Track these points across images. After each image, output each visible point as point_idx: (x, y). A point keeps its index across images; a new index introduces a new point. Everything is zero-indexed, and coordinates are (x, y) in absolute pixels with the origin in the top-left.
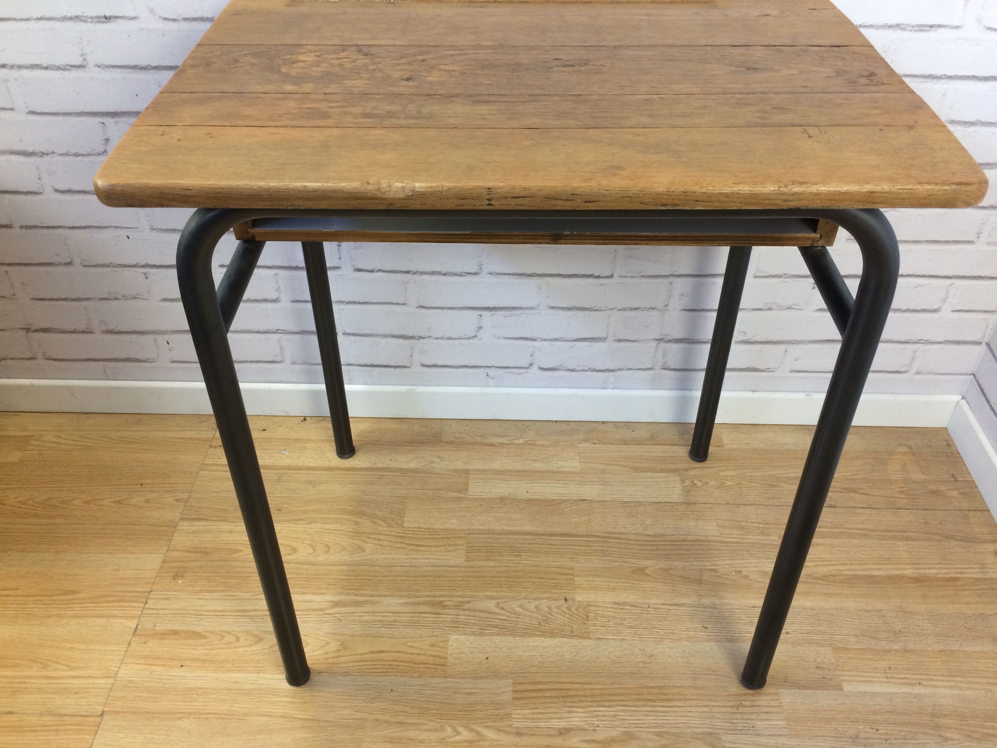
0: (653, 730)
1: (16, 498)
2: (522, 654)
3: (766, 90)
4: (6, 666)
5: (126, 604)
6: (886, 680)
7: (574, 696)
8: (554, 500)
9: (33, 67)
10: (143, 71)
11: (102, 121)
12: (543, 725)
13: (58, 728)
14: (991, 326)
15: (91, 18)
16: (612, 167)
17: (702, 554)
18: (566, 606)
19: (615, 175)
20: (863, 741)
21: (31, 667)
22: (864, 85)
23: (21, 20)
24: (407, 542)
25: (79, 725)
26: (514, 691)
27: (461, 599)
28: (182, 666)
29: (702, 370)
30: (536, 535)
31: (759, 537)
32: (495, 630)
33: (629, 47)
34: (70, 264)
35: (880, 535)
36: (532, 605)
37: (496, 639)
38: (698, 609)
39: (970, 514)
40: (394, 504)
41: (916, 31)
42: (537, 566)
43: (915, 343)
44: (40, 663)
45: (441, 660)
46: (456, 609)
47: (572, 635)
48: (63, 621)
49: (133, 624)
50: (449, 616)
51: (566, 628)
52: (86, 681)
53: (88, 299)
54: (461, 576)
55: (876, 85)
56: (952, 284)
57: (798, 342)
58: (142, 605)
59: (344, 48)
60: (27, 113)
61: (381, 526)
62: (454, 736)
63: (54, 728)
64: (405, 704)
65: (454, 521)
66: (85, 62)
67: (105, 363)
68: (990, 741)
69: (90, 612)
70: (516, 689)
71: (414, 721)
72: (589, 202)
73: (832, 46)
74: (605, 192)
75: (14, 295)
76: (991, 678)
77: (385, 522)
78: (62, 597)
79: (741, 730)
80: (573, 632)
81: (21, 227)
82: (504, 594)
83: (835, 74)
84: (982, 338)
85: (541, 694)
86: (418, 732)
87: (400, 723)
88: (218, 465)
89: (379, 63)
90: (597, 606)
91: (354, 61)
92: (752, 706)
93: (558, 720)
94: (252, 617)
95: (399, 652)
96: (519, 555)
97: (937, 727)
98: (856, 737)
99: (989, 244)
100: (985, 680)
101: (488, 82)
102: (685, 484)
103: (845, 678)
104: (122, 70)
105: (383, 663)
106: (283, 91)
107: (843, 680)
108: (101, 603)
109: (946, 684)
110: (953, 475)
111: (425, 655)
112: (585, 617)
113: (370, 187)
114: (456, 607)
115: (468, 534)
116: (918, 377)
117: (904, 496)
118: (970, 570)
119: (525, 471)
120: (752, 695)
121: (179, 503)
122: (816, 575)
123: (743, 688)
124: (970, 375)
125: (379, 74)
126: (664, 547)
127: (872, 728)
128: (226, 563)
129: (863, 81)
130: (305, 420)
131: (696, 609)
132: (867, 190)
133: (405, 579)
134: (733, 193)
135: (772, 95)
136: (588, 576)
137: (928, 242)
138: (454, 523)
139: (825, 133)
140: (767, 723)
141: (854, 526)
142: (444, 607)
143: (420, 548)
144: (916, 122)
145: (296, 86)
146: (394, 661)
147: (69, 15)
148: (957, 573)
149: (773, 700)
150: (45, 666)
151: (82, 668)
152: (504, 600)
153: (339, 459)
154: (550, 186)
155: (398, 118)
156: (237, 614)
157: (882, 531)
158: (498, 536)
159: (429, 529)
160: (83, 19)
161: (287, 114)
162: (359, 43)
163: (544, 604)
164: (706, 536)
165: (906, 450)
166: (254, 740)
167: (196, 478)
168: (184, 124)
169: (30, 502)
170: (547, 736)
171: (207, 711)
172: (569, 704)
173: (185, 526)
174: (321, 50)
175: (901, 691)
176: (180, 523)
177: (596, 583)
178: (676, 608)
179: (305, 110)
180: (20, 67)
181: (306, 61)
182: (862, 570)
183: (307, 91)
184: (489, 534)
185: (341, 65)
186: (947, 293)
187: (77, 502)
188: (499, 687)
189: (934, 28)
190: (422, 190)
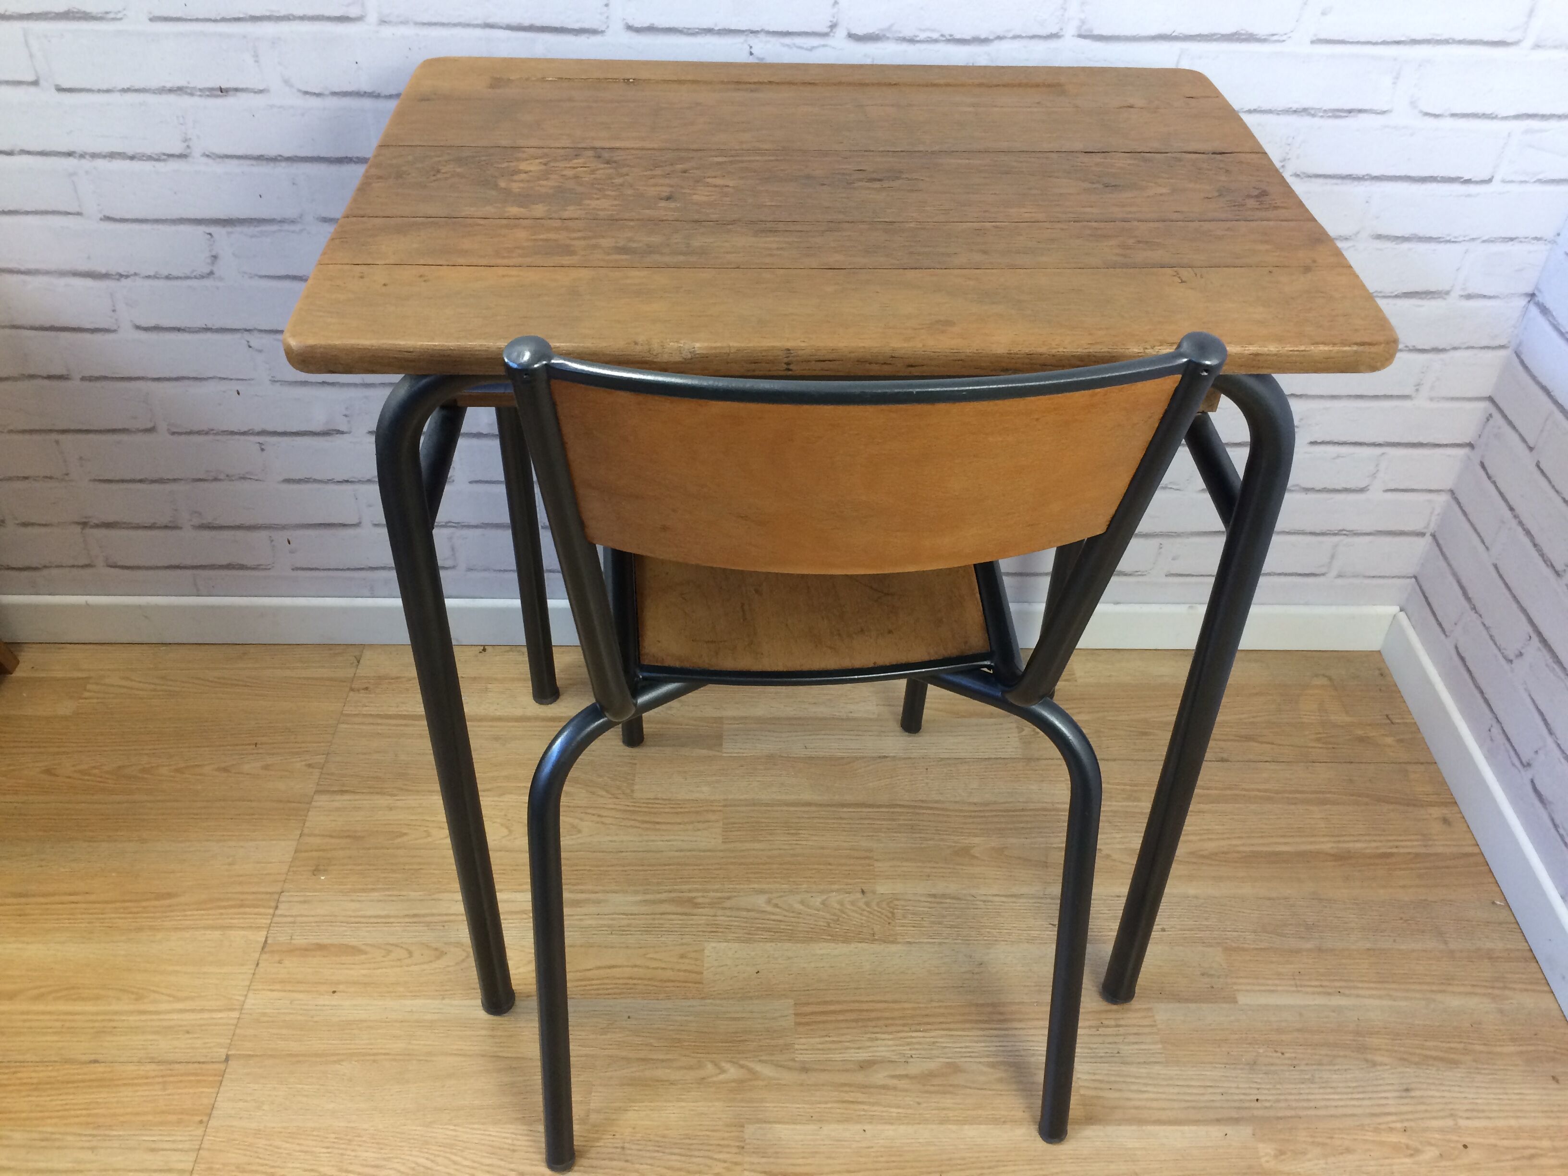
0: (986, 1060)
1: (74, 766)
2: (805, 965)
3: (1130, 216)
4: (83, 999)
5: (247, 910)
6: (1294, 989)
7: (878, 1019)
8: (843, 758)
9: (112, 156)
10: (272, 164)
11: (208, 231)
12: (837, 1057)
13: (165, 1079)
14: (1436, 512)
15: (200, 90)
16: (938, 322)
17: (1047, 827)
18: (864, 900)
19: (943, 332)
20: (1264, 1068)
21: (119, 999)
22: (1253, 209)
23: (99, 91)
24: (639, 818)
25: (196, 1074)
26: (796, 1014)
27: (719, 895)
28: (334, 992)
29: (1046, 574)
30: (820, 805)
31: (1124, 804)
32: (766, 935)
33: (951, 153)
34: (151, 430)
35: (1288, 798)
36: (817, 901)
37: (769, 946)
38: (1043, 901)
39: (1410, 768)
40: (619, 766)
41: (1329, 117)
42: (823, 848)
43: (1335, 534)
44: (132, 993)
45: (694, 975)
46: (712, 908)
47: (873, 939)
48: (159, 936)
49: (261, 936)
50: (704, 917)
51: (865, 930)
52: (199, 1016)
53: (175, 480)
54: (718, 864)
55: (1267, 209)
56: (1383, 454)
57: (1178, 535)
58: (271, 911)
59: (577, 151)
60: (101, 219)
61: (602, 797)
62: (717, 1075)
63: (160, 1080)
64: (648, 1035)
65: (705, 789)
66: (188, 151)
67: (195, 572)
68: (1433, 1065)
69: (198, 922)
70: (799, 1012)
71: (661, 1057)
72: (912, 366)
73: (1214, 153)
74: (932, 354)
75: (67, 474)
76: (1433, 983)
77: (607, 792)
78: (157, 903)
79: (1101, 1057)
80: (874, 935)
81: (83, 379)
82: (778, 886)
83: (1216, 194)
84: (1425, 528)
85: (832, 1018)
86: (668, 1071)
87: (643, 1060)
88: (365, 716)
89: (627, 175)
90: (905, 900)
91: (593, 172)
92: (1117, 1026)
93: (857, 1051)
94: (428, 924)
95: (636, 966)
96: (796, 834)
97: (1362, 1049)
98: (1255, 1063)
99: (1432, 399)
100: (1425, 987)
101: (773, 204)
102: (1024, 733)
103: (1239, 987)
104: (242, 161)
105: (614, 982)
106: (506, 215)
107: (1238, 990)
108: (211, 909)
109: (1374, 992)
110: (1387, 716)
111: (672, 969)
112: (890, 915)
113: (639, 348)
114: (712, 905)
115: (725, 806)
116: (1340, 581)
117: (1320, 745)
118: (1409, 843)
119: (800, 718)
120: (1117, 1011)
121: (311, 770)
122: (1201, 853)
123: (1105, 1003)
124: (1411, 577)
125: (630, 192)
126: (996, 820)
127: (1276, 1052)
128: (385, 851)
129: (1251, 203)
130: (484, 650)
131: (1039, 901)
132: (1251, 352)
133: (641, 868)
134: (1089, 356)
135: (1136, 223)
136: (893, 859)
137: (1349, 397)
138: (705, 792)
139: (1202, 277)
140: (1136, 1047)
141: (1253, 786)
142: (696, 905)
143: (658, 826)
144: (1314, 261)
145: (522, 207)
146: (631, 978)
147: (169, 85)
148: (1391, 847)
149: (1145, 1017)
150: (139, 998)
151: (192, 999)
152: (779, 894)
153: (537, 705)
154: (864, 347)
155: (662, 254)
156: (407, 920)
157: (1291, 792)
158: (765, 808)
159: (669, 800)
160: (189, 91)
161: (518, 248)
162: (598, 144)
163: (834, 899)
164: (1053, 803)
165: (1325, 681)
166: (443, 1087)
167: (334, 734)
168: (387, 262)
169: (96, 771)
170: (843, 1071)
171: (375, 1051)
172: (871, 1029)
173: (322, 801)
174: (546, 155)
175: (1317, 1002)
176: (316, 797)
177: (905, 869)
178: (1014, 899)
179: (541, 243)
180: (94, 156)
181: (530, 171)
182: (1263, 845)
183: (539, 215)
184: (754, 805)
185: (576, 177)
186: (1377, 465)
187: (164, 771)
188: (776, 1010)
189: (1352, 114)
190: (704, 352)
